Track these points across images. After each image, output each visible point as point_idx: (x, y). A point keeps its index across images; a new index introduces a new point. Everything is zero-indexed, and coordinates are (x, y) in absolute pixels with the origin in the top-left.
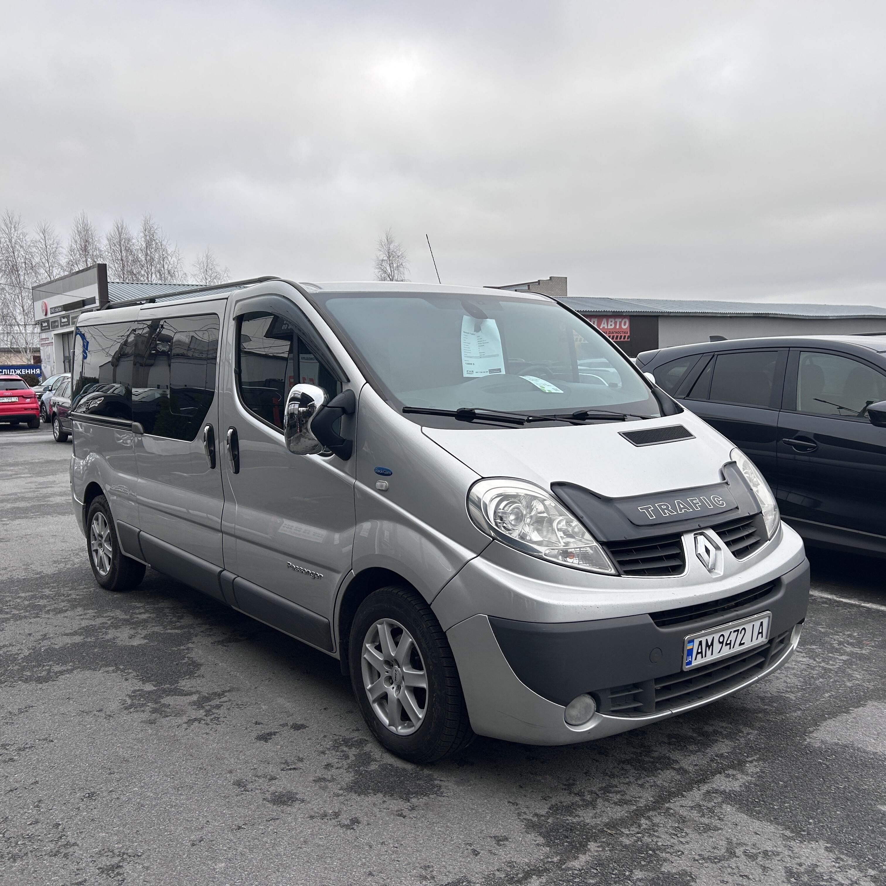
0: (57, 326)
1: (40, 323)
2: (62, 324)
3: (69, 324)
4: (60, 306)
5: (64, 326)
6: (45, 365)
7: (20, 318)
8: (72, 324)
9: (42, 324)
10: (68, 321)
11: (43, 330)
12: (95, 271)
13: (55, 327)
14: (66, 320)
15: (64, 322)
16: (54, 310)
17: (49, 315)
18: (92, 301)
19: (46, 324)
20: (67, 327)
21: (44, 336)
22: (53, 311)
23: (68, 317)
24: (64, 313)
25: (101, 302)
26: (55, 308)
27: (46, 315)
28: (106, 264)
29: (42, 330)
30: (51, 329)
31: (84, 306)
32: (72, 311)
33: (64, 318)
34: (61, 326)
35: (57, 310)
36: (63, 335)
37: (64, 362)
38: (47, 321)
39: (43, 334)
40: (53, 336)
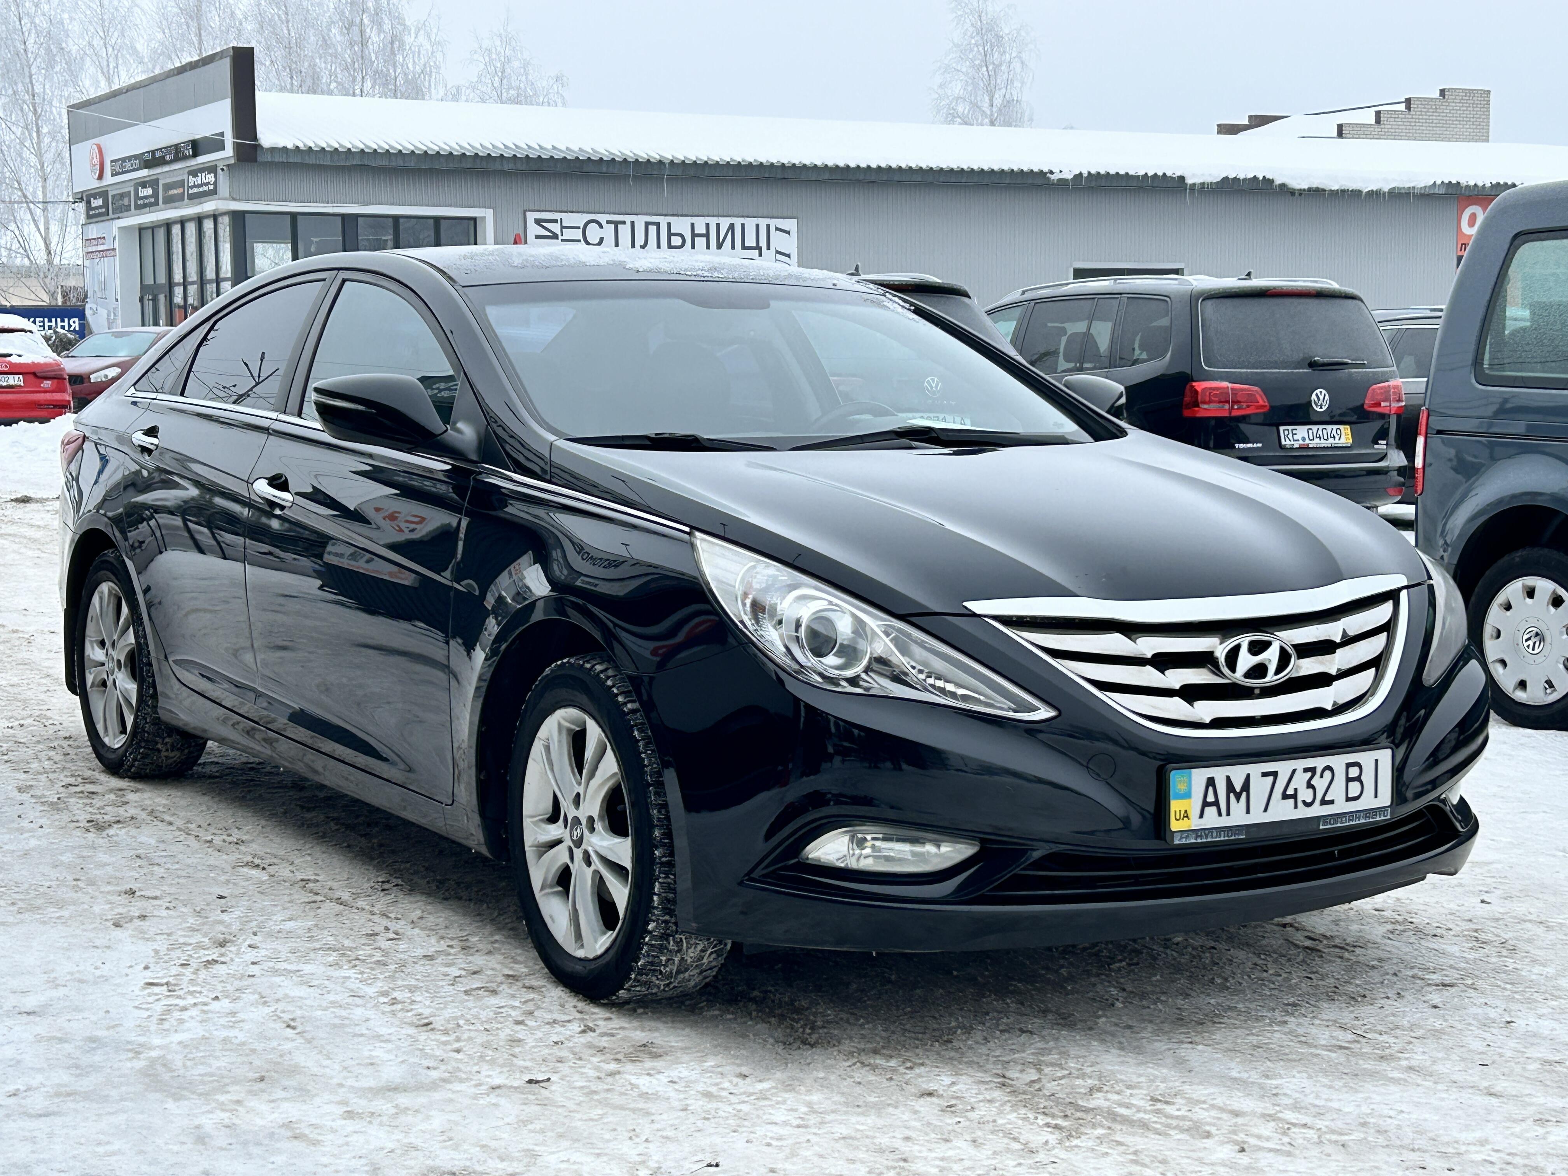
0: (128, 208)
1: (85, 198)
2: (140, 202)
3: (156, 203)
4: (135, 157)
5: (145, 206)
6: (94, 307)
7: (34, 188)
8: (165, 202)
9: (89, 202)
10: (155, 194)
11: (92, 216)
12: (225, 67)
13: (122, 210)
14: (149, 191)
15: (146, 197)
16: (122, 165)
17: (109, 179)
18: (215, 144)
19: (97, 202)
20: (152, 208)
21: (94, 231)
22: (118, 170)
23: (153, 183)
24: (144, 172)
25: (238, 147)
26: (123, 160)
27: (100, 177)
28: (251, 51)
29: (89, 217)
30: (111, 216)
31: (195, 155)
32: (166, 168)
33: (144, 187)
34: (138, 207)
35: (128, 165)
36: (141, 229)
37: (141, 300)
38: (104, 194)
39: (91, 226)
40: (116, 232)
